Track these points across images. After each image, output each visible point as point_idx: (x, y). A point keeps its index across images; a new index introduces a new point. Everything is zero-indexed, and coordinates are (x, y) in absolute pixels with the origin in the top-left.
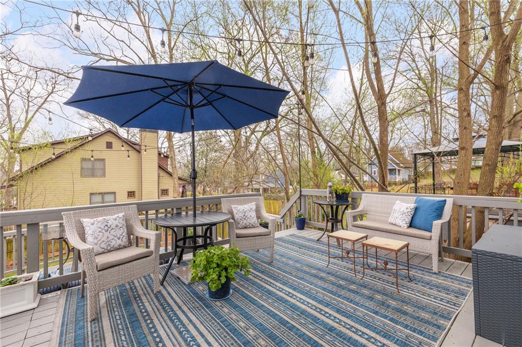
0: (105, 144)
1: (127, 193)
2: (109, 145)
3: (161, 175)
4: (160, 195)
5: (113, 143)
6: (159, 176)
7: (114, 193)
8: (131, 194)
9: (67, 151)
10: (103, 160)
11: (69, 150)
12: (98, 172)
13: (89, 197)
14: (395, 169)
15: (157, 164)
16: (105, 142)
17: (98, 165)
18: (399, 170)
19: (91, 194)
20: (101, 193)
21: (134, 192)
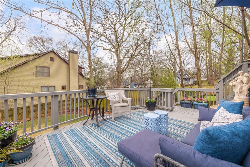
0: (50, 58)
1: (61, 87)
2: (52, 59)
3: (80, 77)
4: (79, 88)
5: (54, 58)
6: (79, 78)
7: (54, 86)
8: (64, 87)
9: (30, 60)
10: (48, 67)
11: (32, 60)
12: (46, 74)
13: (40, 88)
14: (188, 78)
15: (78, 71)
16: (50, 57)
17: (46, 70)
18: (190, 79)
19: (42, 87)
20: (47, 86)
21: (65, 86)
